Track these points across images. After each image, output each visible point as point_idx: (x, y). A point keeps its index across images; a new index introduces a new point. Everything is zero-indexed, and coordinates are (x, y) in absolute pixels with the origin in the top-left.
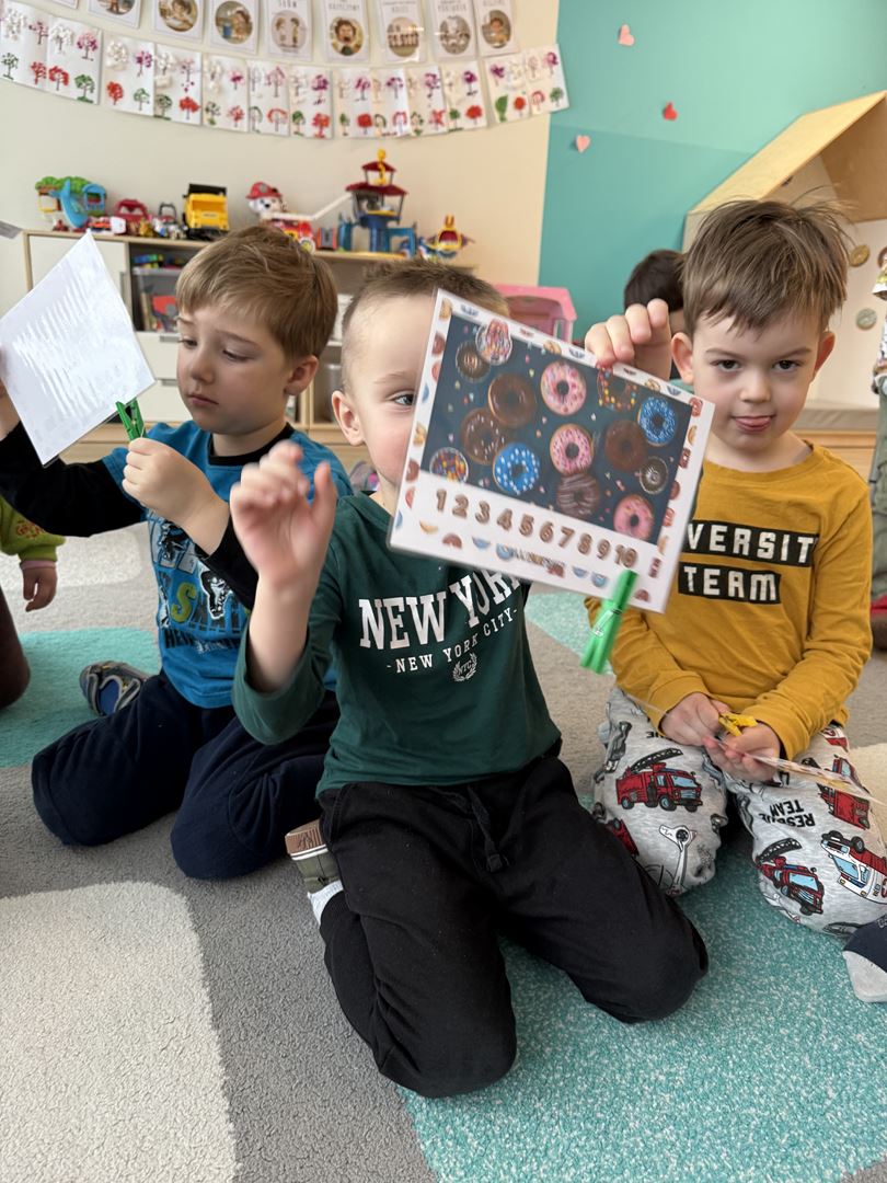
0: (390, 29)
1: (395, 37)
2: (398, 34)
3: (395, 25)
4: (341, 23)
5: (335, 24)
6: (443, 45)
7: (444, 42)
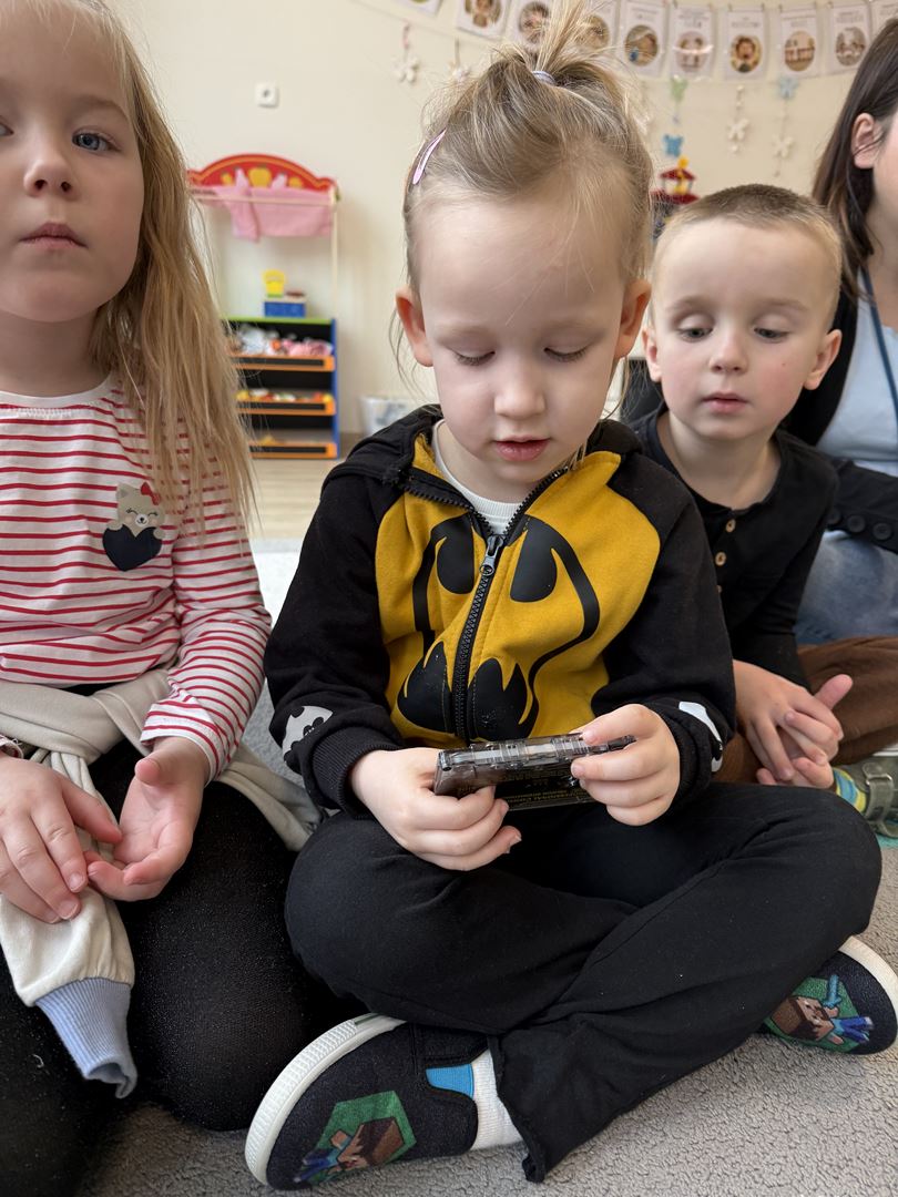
0: (788, 44)
1: (792, 52)
2: (795, 49)
3: (793, 39)
4: (742, 40)
5: (736, 42)
6: (838, 57)
7: (840, 54)
